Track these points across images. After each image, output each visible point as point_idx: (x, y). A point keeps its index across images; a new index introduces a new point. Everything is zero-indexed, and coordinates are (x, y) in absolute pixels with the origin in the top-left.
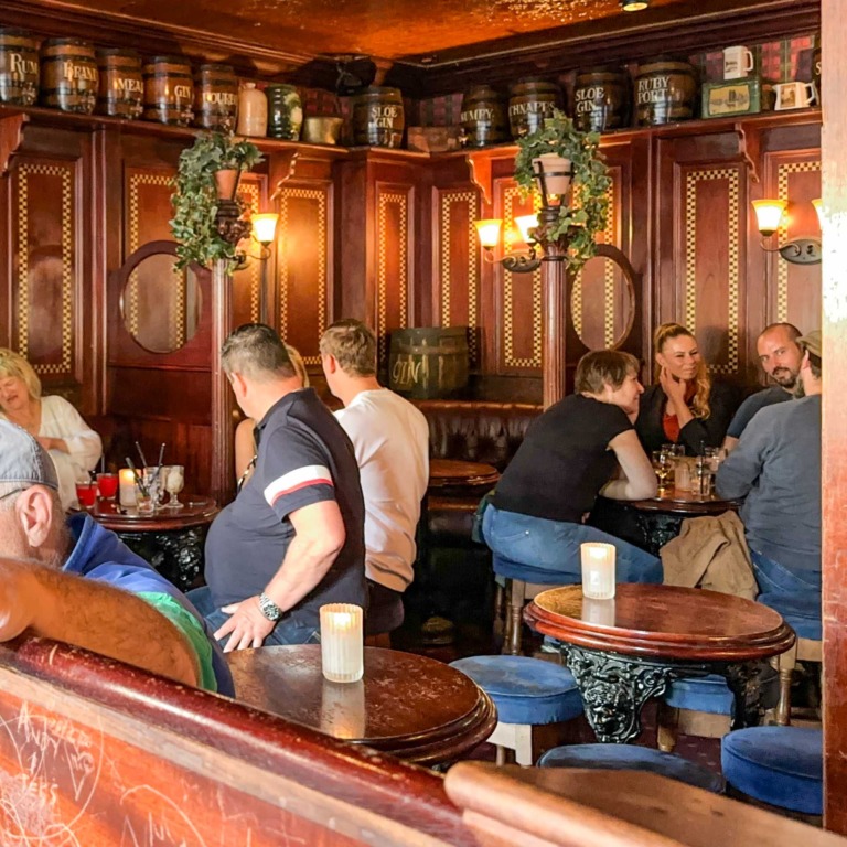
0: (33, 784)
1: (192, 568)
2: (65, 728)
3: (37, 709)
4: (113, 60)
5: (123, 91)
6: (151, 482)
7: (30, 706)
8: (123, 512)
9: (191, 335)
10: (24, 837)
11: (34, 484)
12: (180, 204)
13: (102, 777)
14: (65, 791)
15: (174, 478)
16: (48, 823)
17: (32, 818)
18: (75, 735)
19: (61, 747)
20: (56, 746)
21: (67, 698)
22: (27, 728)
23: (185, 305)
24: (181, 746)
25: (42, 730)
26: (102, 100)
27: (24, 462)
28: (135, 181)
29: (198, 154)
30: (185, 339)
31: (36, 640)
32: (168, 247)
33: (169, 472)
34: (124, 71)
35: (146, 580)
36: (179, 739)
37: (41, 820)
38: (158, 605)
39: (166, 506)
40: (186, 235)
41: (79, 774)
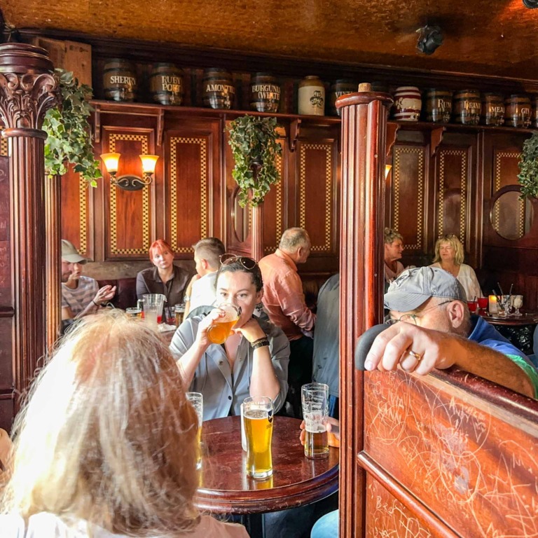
0: (456, 433)
1: (526, 345)
2: (472, 410)
3: (458, 400)
4: (489, 98)
5: (494, 113)
6: (505, 302)
7: (455, 399)
8: (491, 316)
9: (527, 231)
10: (452, 454)
11: (455, 299)
12: (523, 167)
13: (490, 433)
14: (472, 438)
15: (517, 301)
16: (463, 450)
17: (456, 447)
18: (477, 414)
19: (470, 419)
20: (468, 418)
21: (473, 398)
22: (454, 408)
23: (524, 216)
24: (530, 425)
25: (461, 410)
26: (483, 117)
27: (451, 289)
28: (499, 156)
29: (534, 141)
30: (524, 233)
31: (458, 371)
32: (517, 188)
33: (515, 298)
34: (495, 103)
35: (509, 349)
36: (529, 422)
37: (460, 449)
38: (515, 360)
39: (513, 314)
40: (526, 182)
41: (479, 431)
